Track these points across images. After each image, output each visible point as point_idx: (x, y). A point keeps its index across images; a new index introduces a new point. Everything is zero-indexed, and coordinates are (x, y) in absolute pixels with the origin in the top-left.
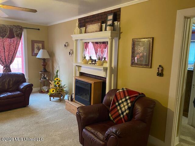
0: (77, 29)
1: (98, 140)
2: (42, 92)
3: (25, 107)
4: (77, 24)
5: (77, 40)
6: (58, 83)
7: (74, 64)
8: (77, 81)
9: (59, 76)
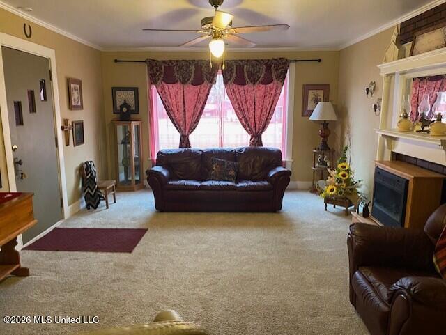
0: (393, 49)
2: (315, 191)
4: (394, 38)
5: (390, 76)
6: (344, 175)
7: (380, 133)
8: (378, 172)
9: (348, 160)
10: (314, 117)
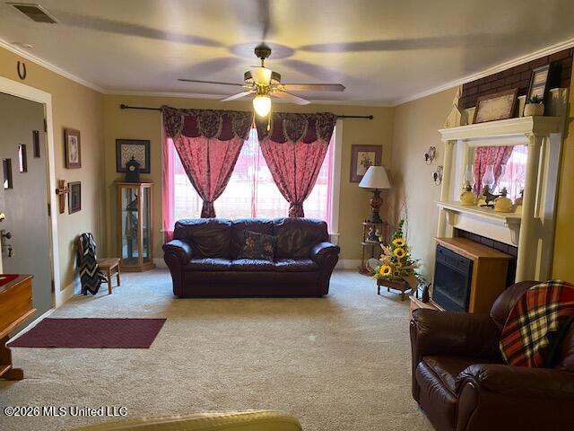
0: (455, 114)
1: (442, 390)
2: (364, 271)
3: (320, 297)
4: (456, 101)
5: (452, 143)
6: (400, 253)
7: (441, 206)
8: (440, 251)
9: (404, 235)
10: (364, 184)
